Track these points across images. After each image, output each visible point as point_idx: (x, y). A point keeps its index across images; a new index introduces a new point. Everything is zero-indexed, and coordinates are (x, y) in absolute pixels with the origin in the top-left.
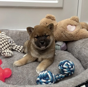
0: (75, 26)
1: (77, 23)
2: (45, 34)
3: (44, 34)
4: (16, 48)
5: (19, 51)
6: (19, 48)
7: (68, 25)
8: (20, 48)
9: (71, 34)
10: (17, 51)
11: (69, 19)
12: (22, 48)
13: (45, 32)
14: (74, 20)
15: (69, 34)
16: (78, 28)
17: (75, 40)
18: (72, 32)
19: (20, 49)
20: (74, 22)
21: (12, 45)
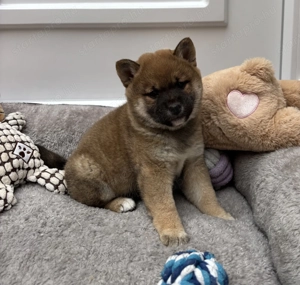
0: (258, 94)
1: (263, 83)
4: (38, 177)
5: (49, 186)
6: (53, 175)
8: (57, 175)
9: (242, 128)
10: (44, 186)
11: (237, 70)
12: (61, 178)
14: (254, 75)
15: (235, 126)
16: (268, 104)
17: (255, 149)
18: (242, 120)
19: (54, 180)
20: (250, 82)
21: (26, 166)
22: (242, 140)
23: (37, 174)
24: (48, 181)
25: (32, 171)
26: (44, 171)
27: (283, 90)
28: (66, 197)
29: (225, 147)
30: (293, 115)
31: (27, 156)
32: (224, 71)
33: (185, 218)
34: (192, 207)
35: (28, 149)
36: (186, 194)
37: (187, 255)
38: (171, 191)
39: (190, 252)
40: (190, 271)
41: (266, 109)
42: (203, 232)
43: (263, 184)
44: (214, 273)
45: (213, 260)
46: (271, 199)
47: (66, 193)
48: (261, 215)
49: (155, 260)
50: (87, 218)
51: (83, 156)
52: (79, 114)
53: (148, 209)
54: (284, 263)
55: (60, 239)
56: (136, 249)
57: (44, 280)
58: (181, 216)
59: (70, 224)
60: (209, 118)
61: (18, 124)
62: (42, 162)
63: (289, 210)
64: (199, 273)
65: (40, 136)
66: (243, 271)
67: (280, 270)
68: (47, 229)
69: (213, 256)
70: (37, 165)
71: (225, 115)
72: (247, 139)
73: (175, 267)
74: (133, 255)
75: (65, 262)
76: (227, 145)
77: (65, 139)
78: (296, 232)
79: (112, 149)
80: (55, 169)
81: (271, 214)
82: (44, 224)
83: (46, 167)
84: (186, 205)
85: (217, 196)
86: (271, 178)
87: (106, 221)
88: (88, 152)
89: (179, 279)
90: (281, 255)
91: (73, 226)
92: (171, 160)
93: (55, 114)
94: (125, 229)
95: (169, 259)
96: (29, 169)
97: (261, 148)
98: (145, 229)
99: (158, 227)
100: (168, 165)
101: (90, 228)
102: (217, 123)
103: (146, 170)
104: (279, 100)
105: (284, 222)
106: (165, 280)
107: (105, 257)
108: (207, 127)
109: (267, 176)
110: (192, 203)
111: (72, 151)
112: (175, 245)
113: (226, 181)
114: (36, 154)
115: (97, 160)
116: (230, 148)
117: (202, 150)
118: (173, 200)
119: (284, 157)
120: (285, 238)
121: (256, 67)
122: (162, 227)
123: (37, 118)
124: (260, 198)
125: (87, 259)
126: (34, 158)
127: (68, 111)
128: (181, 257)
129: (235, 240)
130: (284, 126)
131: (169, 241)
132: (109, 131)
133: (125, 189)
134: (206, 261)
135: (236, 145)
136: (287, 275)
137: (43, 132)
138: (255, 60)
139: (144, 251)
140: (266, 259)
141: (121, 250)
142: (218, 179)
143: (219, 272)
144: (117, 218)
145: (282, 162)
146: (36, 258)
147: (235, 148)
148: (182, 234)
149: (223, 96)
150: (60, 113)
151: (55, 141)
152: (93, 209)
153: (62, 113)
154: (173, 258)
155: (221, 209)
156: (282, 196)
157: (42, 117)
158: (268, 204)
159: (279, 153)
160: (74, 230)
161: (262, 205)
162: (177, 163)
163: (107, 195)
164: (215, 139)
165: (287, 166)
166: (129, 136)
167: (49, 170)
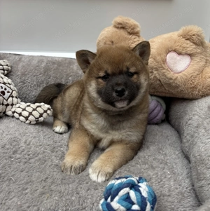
0: (191, 55)
1: (194, 46)
2: (128, 69)
3: (125, 69)
4: (13, 113)
5: (21, 118)
6: (23, 110)
7: (168, 51)
11: (175, 35)
13: (128, 64)
14: (188, 39)
17: (186, 96)
20: (185, 45)
21: (5, 103)
25: (10, 107)
26: (19, 107)
31: (7, 95)
32: (166, 36)
35: (8, 89)
37: (124, 180)
39: (126, 178)
40: (126, 192)
41: (196, 67)
43: (190, 121)
44: (145, 194)
45: (145, 183)
46: (195, 132)
48: (187, 145)
52: (54, 63)
54: (199, 180)
60: (152, 72)
61: (3, 70)
63: (207, 141)
64: (133, 194)
65: (22, 78)
67: (197, 185)
69: (146, 180)
70: (14, 103)
71: (164, 71)
73: (114, 189)
76: (165, 93)
77: (43, 82)
81: (193, 144)
86: (197, 117)
89: (117, 198)
90: (198, 174)
93: (35, 62)
95: (110, 183)
96: (7, 105)
97: (191, 97)
102: (158, 77)
104: (207, 60)
105: (203, 150)
106: (106, 199)
108: (151, 79)
109: (194, 115)
114: (15, 94)
116: (168, 95)
120: (202, 161)
121: (190, 33)
123: (21, 65)
124: (187, 131)
126: (13, 97)
127: (45, 61)
128: (119, 181)
130: (209, 80)
134: (139, 184)
135: (172, 93)
136: (201, 189)
137: (26, 75)
138: (189, 28)
143: (149, 193)
145: (206, 105)
147: (172, 96)
149: (163, 56)
150: (39, 62)
154: (113, 182)
156: (203, 131)
157: (24, 64)
158: (192, 136)
161: (188, 137)
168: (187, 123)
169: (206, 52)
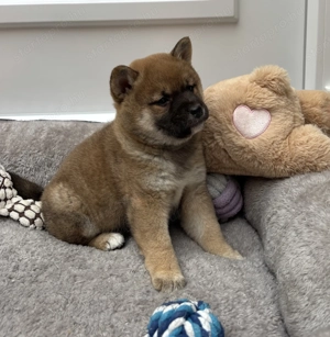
0: (269, 110)
1: (275, 97)
4: (10, 210)
5: (23, 220)
6: (27, 208)
7: (236, 105)
8: (32, 207)
9: (251, 151)
10: (18, 221)
11: (245, 80)
12: (37, 211)
14: (265, 86)
15: (242, 148)
16: (282, 121)
17: (267, 175)
18: (251, 141)
19: (30, 214)
20: (260, 95)
22: (251, 164)
23: (9, 206)
24: (22, 214)
25: (3, 203)
26: (17, 203)
27: (302, 103)
28: (43, 233)
29: (232, 172)
30: (311, 135)
32: (231, 81)
33: (183, 258)
34: (192, 244)
36: (186, 228)
37: (177, 306)
38: (166, 226)
39: (180, 303)
40: (179, 324)
41: (279, 128)
42: (203, 274)
43: (274, 217)
44: (207, 327)
45: (207, 310)
46: (281, 236)
47: (44, 229)
48: (271, 254)
49: (143, 309)
50: (67, 260)
51: (61, 185)
52: (59, 132)
53: (139, 248)
54: (291, 312)
55: (34, 285)
56: (121, 297)
57: (15, 334)
58: (178, 255)
59: (46, 268)
60: (213, 138)
62: (15, 192)
63: (300, 250)
64: (189, 327)
65: (13, 159)
66: (245, 322)
67: (288, 319)
68: (20, 273)
69: (208, 306)
70: (8, 196)
71: (231, 135)
72: (256, 163)
73: (162, 319)
74: (117, 305)
75: (39, 313)
77: (43, 163)
78: (305, 277)
79: (96, 178)
80: (31, 201)
81: (280, 254)
82: (16, 268)
83: (19, 198)
84: (185, 242)
85: (223, 230)
86: (284, 211)
87: (89, 262)
88: (67, 180)
89: (167, 333)
90: (288, 302)
91: (50, 270)
92: (167, 189)
93: (30, 132)
94: (111, 272)
95: (156, 311)
97: (274, 175)
98: (134, 272)
99: (150, 269)
100: (164, 195)
101: (69, 272)
102: (221, 144)
103: (137, 202)
104: (295, 117)
105: (293, 265)
106: (151, 335)
107: (85, 307)
108: (211, 149)
109: (279, 208)
110: (193, 239)
111: (51, 177)
112: (169, 291)
113: (235, 211)
114: (8, 183)
115: (78, 191)
116: (238, 173)
117: (204, 175)
118: (168, 237)
119: (300, 185)
120: (293, 283)
121: (267, 77)
122: (155, 269)
123: (10, 137)
124: (271, 233)
125: (64, 309)
126: (5, 188)
127: (46, 129)
128: (169, 308)
129: (238, 285)
130: (300, 148)
131: (162, 285)
132: (92, 157)
133: (111, 224)
134: (199, 312)
135: (244, 169)
136: (294, 326)
137: (17, 154)
138: (266, 68)
139: (131, 299)
140: (272, 307)
141: (104, 298)
142: (224, 210)
143: (213, 325)
144: (102, 259)
145: (296, 191)
146: (6, 308)
147: (244, 173)
148: (178, 277)
149: (227, 113)
150: (36, 132)
151: (31, 166)
152: (75, 247)
153: (39, 131)
154: (160, 309)
155: (227, 246)
156: (294, 234)
158: (278, 242)
159: (294, 180)
160: (51, 274)
161: (272, 242)
162: (174, 192)
163: (89, 230)
164: (220, 162)
165: (302, 197)
166: (116, 161)
167: (23, 201)
168: (269, 219)
169: (294, 104)
